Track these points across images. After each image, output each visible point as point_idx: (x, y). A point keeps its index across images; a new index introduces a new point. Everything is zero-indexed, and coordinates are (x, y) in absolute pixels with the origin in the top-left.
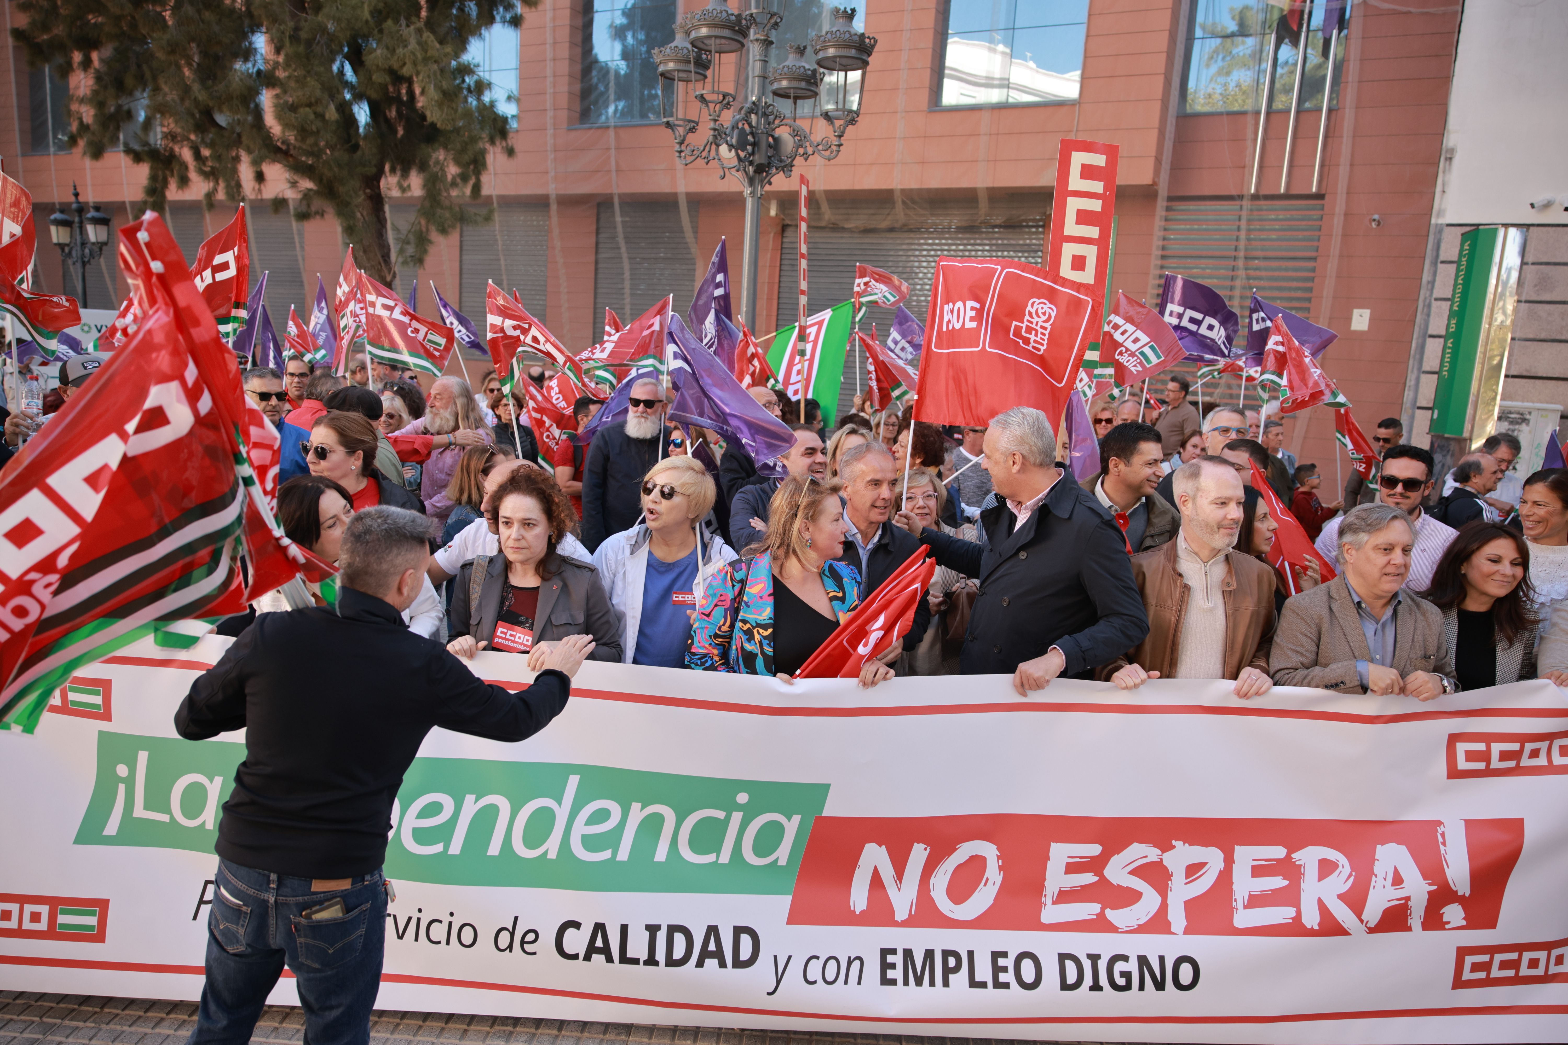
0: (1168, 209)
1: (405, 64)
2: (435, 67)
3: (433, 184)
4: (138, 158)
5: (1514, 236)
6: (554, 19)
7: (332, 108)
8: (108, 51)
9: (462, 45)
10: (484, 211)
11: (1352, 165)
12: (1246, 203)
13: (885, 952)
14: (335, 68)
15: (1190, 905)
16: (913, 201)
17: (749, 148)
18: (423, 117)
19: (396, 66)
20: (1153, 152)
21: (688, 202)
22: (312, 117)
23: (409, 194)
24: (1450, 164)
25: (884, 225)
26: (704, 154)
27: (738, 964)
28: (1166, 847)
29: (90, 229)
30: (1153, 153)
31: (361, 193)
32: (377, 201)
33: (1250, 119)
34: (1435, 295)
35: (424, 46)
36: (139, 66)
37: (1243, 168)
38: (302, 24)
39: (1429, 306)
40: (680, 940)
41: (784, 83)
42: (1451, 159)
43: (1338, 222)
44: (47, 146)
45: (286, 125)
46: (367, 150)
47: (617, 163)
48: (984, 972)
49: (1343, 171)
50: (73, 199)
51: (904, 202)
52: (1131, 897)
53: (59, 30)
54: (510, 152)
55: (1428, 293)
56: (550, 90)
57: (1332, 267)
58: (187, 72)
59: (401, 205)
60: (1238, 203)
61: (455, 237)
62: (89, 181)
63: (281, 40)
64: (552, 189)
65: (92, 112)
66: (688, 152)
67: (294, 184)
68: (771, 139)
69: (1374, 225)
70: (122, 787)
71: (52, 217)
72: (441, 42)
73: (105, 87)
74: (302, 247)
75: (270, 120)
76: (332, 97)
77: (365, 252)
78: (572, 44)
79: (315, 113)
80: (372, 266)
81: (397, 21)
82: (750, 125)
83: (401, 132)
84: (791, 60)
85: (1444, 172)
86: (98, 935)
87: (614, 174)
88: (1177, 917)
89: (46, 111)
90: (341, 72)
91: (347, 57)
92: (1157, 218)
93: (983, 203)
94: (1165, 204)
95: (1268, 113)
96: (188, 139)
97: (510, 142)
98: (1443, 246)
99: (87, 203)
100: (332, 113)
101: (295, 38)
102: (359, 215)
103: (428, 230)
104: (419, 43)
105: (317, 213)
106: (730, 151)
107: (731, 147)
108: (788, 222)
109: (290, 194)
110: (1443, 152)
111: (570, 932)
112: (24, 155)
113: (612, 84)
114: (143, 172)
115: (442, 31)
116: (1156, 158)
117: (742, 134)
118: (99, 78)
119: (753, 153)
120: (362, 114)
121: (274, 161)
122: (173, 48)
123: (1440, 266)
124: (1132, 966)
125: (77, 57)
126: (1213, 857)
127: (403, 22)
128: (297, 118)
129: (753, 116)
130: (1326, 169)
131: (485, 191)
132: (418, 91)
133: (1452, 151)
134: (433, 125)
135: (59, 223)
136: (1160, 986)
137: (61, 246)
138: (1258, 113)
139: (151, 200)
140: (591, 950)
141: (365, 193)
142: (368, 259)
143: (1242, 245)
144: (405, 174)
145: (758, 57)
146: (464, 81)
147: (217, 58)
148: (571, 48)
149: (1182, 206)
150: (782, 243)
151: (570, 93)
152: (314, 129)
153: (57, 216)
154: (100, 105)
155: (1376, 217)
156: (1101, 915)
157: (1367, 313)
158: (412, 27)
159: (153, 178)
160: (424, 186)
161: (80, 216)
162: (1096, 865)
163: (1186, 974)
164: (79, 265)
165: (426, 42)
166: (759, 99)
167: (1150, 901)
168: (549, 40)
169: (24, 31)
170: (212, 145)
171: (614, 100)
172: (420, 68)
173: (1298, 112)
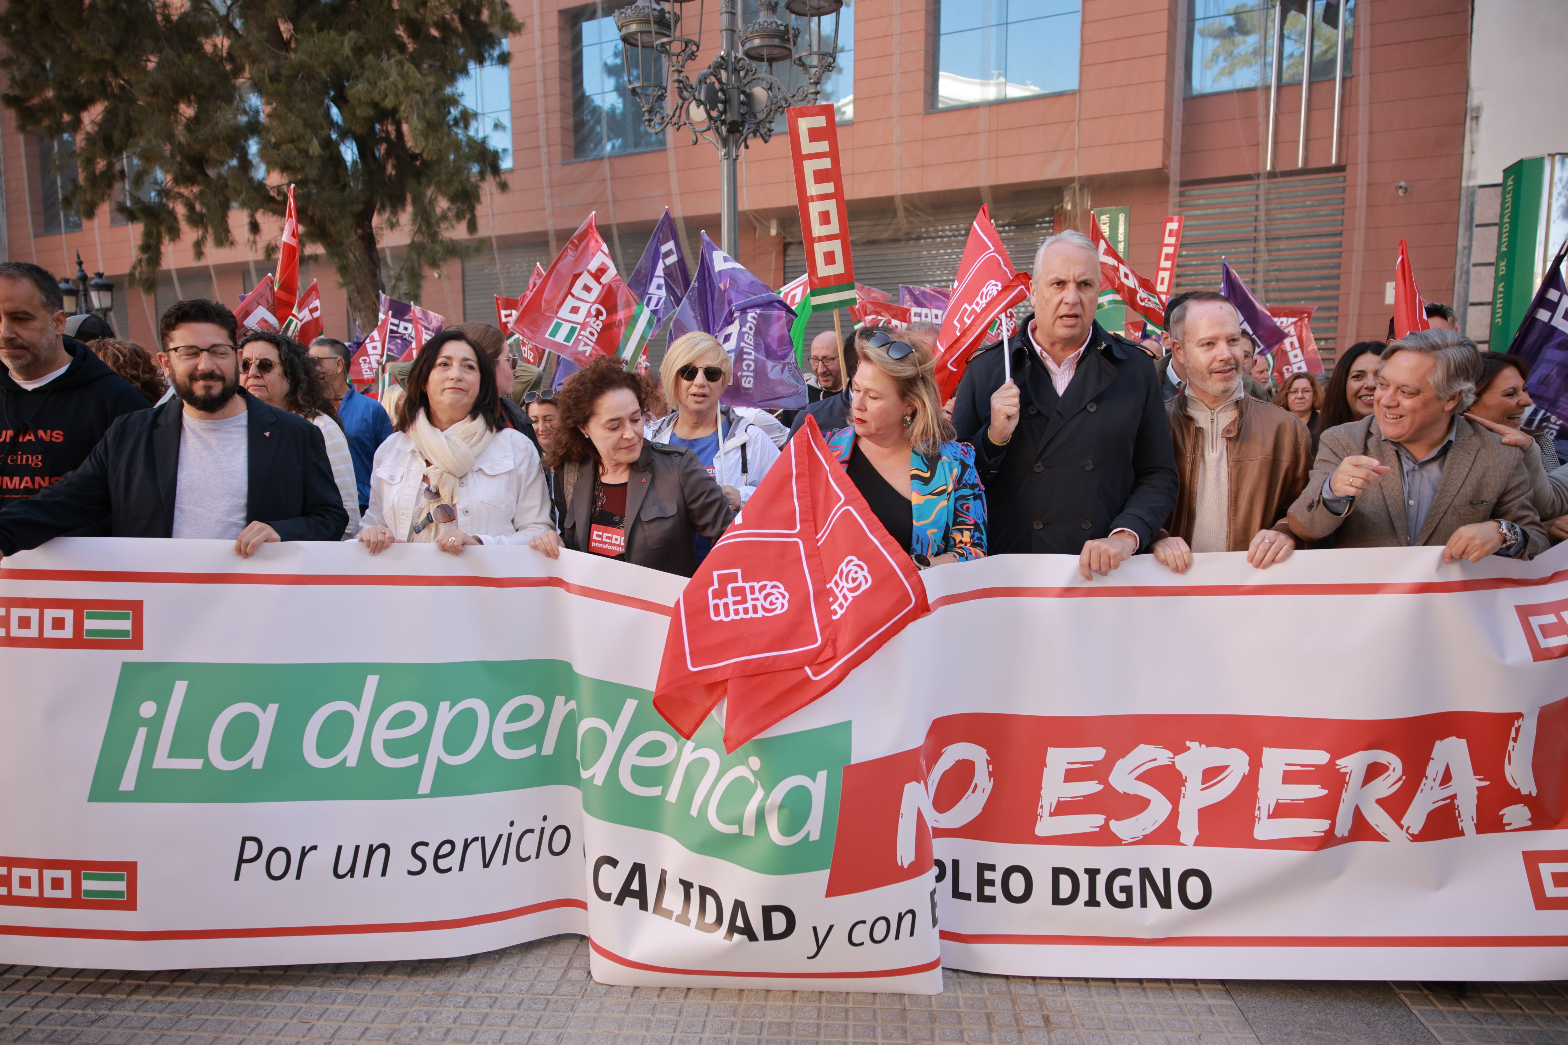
0: (1182, 194)
1: (386, 96)
2: (418, 96)
3: (425, 218)
6: (543, 56)
7: (315, 142)
9: (450, 79)
11: (1371, 133)
12: (1263, 182)
14: (320, 109)
16: (916, 207)
17: (720, 106)
18: (413, 154)
19: (377, 98)
20: (1160, 134)
22: (295, 153)
24: (1477, 123)
25: (886, 235)
26: (674, 120)
29: (94, 295)
30: (1161, 136)
31: (353, 233)
32: (368, 240)
33: (1260, 95)
34: (1473, 261)
35: (404, 76)
37: (1257, 145)
38: (282, 62)
39: (1468, 272)
41: (756, 43)
42: (1477, 118)
43: (1361, 193)
44: (59, 225)
45: (270, 165)
46: (356, 186)
47: (613, 194)
48: (968, 884)
49: (1362, 141)
50: (79, 271)
51: (906, 210)
53: (49, 94)
54: (503, 187)
55: (1465, 260)
56: (542, 126)
57: (1358, 239)
60: (1256, 182)
61: (454, 268)
63: (273, 95)
64: (550, 225)
66: (657, 120)
68: (742, 97)
69: (1401, 193)
72: (426, 74)
76: (316, 134)
77: (359, 293)
78: (562, 79)
79: (298, 149)
80: (367, 306)
81: (378, 56)
82: (719, 80)
83: (390, 170)
84: (763, 17)
85: (1471, 132)
87: (611, 204)
90: (328, 114)
91: (334, 100)
92: (1170, 205)
94: (1178, 189)
95: (1279, 87)
96: (181, 194)
97: (503, 177)
98: (1477, 209)
100: (315, 148)
102: (351, 255)
103: (420, 265)
104: (400, 75)
106: (698, 106)
107: (699, 103)
108: (789, 240)
110: (1469, 111)
112: (36, 236)
113: (606, 123)
114: (137, 231)
115: (427, 64)
116: (1164, 140)
117: (711, 92)
119: (724, 112)
120: (349, 152)
121: (268, 211)
123: (1475, 230)
124: (1134, 880)
125: (67, 118)
127: (384, 56)
128: (279, 155)
129: (723, 72)
130: (1345, 139)
132: (405, 128)
133: (1478, 109)
134: (421, 159)
136: (1164, 901)
138: (1268, 88)
139: (146, 256)
141: (356, 233)
142: (363, 300)
143: (1262, 227)
144: (395, 211)
145: (724, 10)
146: (449, 111)
149: (1195, 191)
150: (785, 262)
151: (563, 128)
152: (298, 165)
155: (1403, 184)
158: (393, 60)
159: (148, 234)
160: (416, 223)
161: (84, 284)
163: (1195, 889)
165: (407, 73)
166: (728, 54)
168: (539, 76)
171: (609, 139)
172: (401, 99)
173: (1310, 84)
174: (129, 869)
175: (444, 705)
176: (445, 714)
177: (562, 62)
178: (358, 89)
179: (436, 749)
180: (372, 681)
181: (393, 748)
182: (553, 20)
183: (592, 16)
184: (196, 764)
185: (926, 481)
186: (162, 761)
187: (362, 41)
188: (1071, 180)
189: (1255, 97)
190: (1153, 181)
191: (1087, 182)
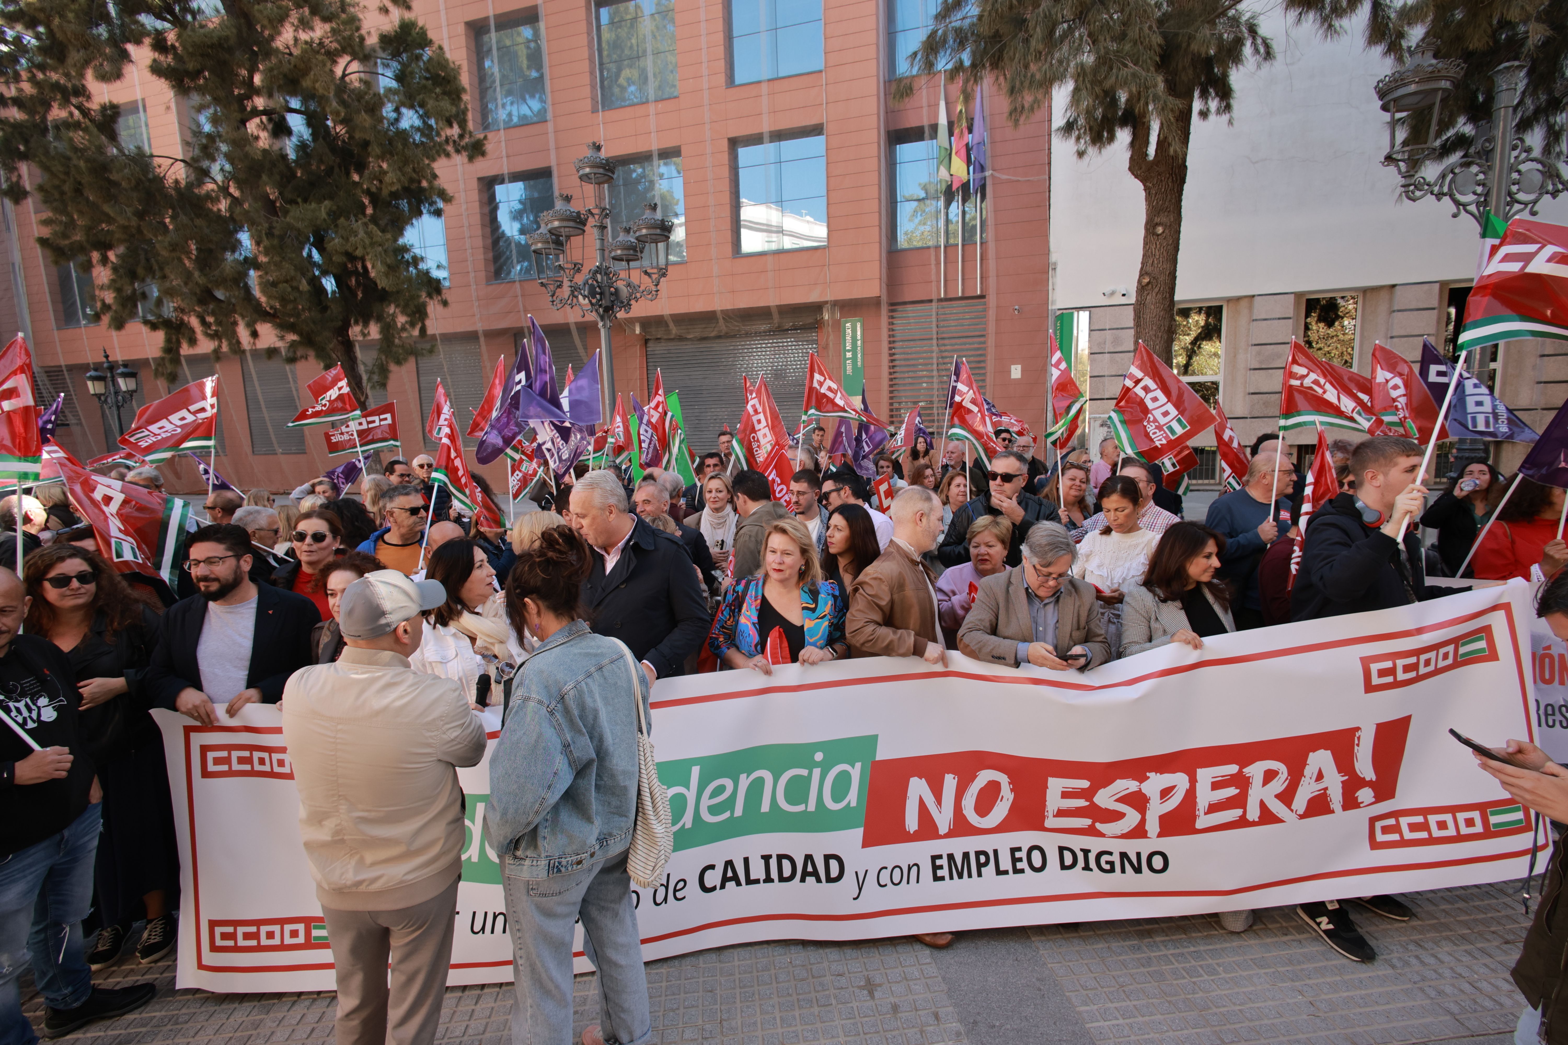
0: (889, 311)
1: (357, 248)
2: (380, 248)
3: (388, 329)
4: (154, 327)
5: (1084, 316)
6: (468, 210)
7: (304, 282)
8: (121, 250)
9: (400, 232)
10: (428, 346)
11: (997, 276)
12: (934, 305)
13: (934, 858)
14: (305, 254)
16: (730, 318)
17: (598, 296)
18: (376, 284)
19: (350, 250)
20: (877, 275)
21: (578, 329)
22: (289, 289)
23: (369, 338)
24: (1055, 272)
25: (713, 334)
26: (569, 302)
27: (830, 879)
29: (121, 381)
30: (877, 277)
31: (335, 341)
32: (348, 346)
33: (936, 252)
35: (369, 234)
36: (148, 260)
37: (935, 281)
38: (275, 224)
40: (786, 865)
41: (619, 252)
42: (1055, 269)
43: (993, 312)
44: (78, 321)
45: (270, 297)
46: (335, 310)
47: (524, 306)
48: (1005, 864)
49: (993, 280)
50: (104, 360)
51: (724, 319)
53: (78, 237)
54: (445, 303)
56: (470, 259)
57: (992, 340)
58: (187, 263)
59: (367, 346)
61: (411, 364)
62: (116, 345)
63: (260, 237)
64: (480, 327)
65: (113, 295)
66: (558, 301)
67: (282, 338)
68: (612, 290)
69: (1016, 313)
71: (88, 375)
72: (383, 231)
73: (121, 277)
74: (295, 382)
75: (257, 292)
76: (303, 275)
78: (483, 226)
79: (291, 287)
81: (348, 218)
82: (597, 281)
83: (360, 295)
84: (622, 237)
85: (1052, 277)
87: (522, 313)
89: (74, 295)
90: (310, 256)
91: (313, 245)
92: (883, 317)
93: (776, 316)
94: (887, 308)
95: (945, 247)
96: (195, 311)
97: (444, 297)
99: (117, 362)
100: (304, 286)
101: (270, 234)
104: (366, 233)
105: (302, 357)
106: (585, 299)
107: (585, 297)
109: (279, 344)
110: (1050, 265)
111: (708, 873)
112: (59, 329)
113: (514, 252)
114: (159, 337)
115: (382, 223)
116: (879, 280)
117: (592, 287)
118: (115, 269)
119: (601, 300)
120: (329, 284)
121: (265, 321)
122: (174, 247)
124: (1115, 858)
125: (95, 256)
127: (353, 219)
128: (278, 291)
129: (598, 275)
130: (984, 279)
131: (430, 331)
132: (369, 266)
133: (1055, 264)
134: (383, 289)
135: (94, 379)
136: (1138, 870)
137: (98, 396)
138: (940, 247)
140: (725, 880)
141: (339, 341)
144: (366, 324)
145: (596, 237)
146: (403, 257)
147: (211, 251)
148: (482, 229)
149: (900, 308)
150: (647, 350)
151: (485, 259)
152: (292, 298)
153: (92, 373)
154: (119, 290)
155: (1017, 307)
157: (1019, 367)
158: (361, 222)
159: (168, 340)
160: (381, 332)
161: (112, 372)
163: (1158, 862)
164: (114, 409)
165: (371, 232)
166: (601, 264)
168: (465, 224)
169: (48, 239)
170: (213, 314)
171: (518, 262)
172: (369, 250)
173: (963, 245)
177: (482, 215)
178: (335, 241)
182: (474, 184)
183: (502, 182)
185: (813, 610)
187: (334, 208)
188: (826, 302)
189: (932, 252)
190: (876, 302)
191: (835, 304)
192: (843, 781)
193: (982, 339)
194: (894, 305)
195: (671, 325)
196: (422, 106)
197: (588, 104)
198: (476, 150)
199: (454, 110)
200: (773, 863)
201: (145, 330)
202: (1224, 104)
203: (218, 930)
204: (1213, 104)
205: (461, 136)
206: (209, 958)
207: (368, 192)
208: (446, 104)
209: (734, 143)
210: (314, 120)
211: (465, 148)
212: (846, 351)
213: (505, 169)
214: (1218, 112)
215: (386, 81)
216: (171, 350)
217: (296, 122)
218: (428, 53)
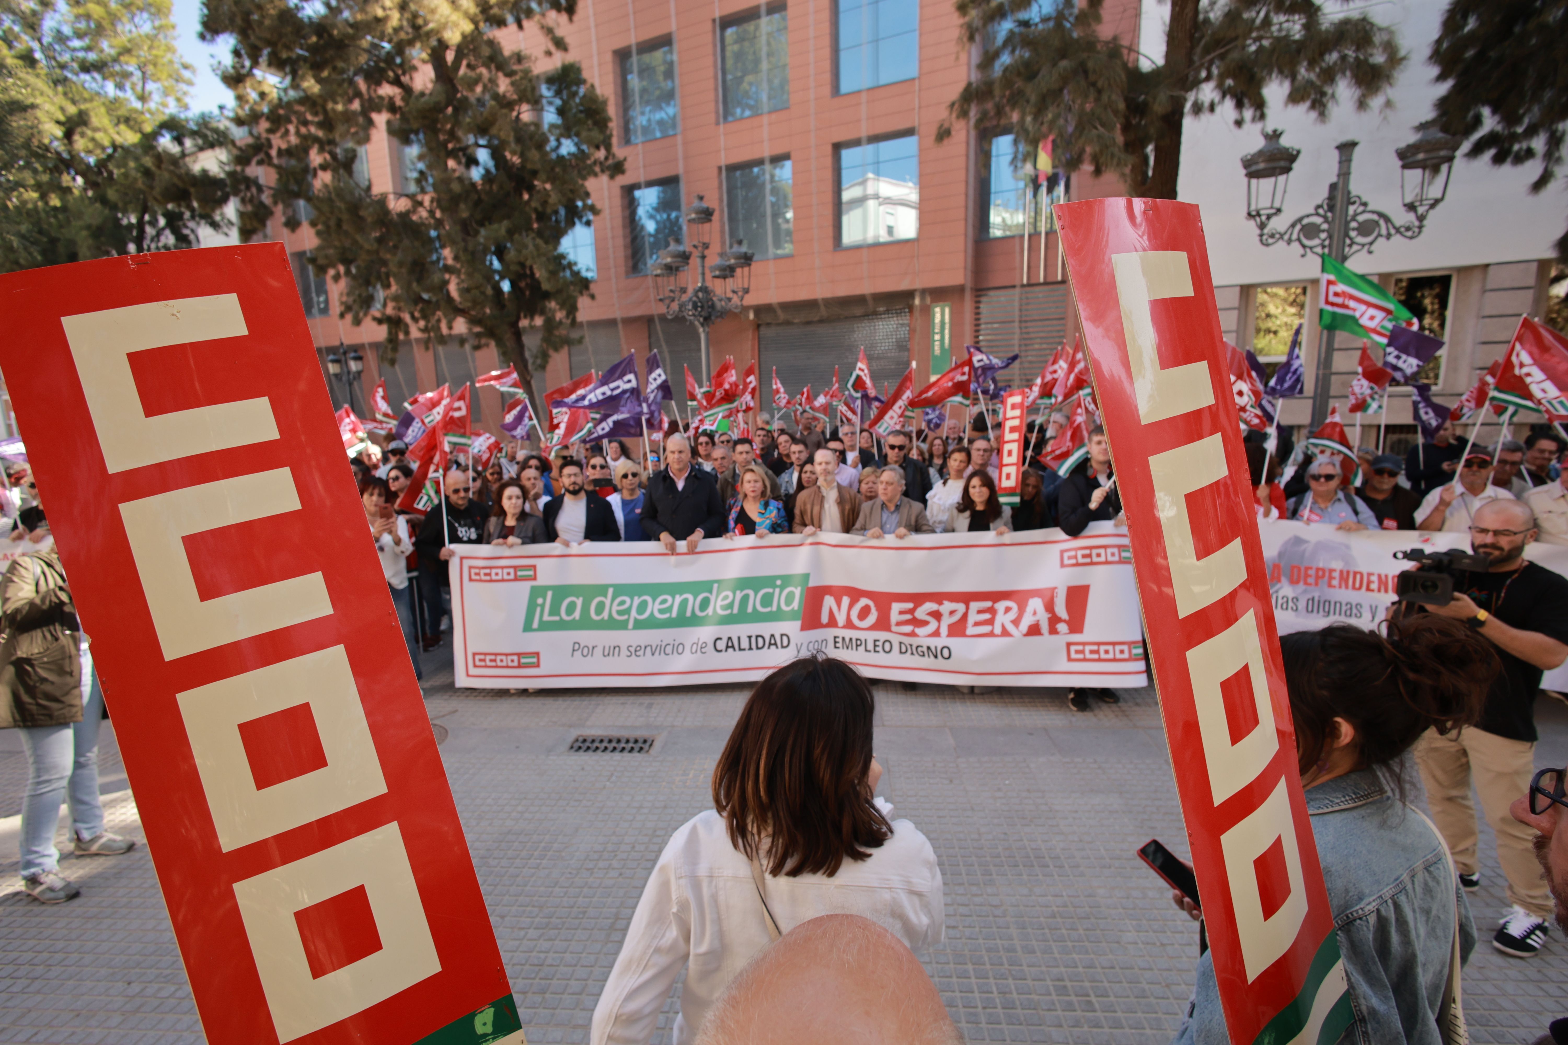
3: (549, 321)
4: (380, 321)
6: (611, 214)
10: (579, 333)
12: (1017, 291)
13: (835, 638)
15: (950, 627)
18: (540, 285)
19: (522, 259)
20: (962, 265)
23: (535, 328)
25: (816, 319)
27: (783, 647)
28: (940, 603)
29: (351, 363)
31: (509, 331)
32: (518, 334)
35: (537, 247)
37: (1015, 269)
38: (468, 243)
40: (760, 640)
45: (463, 298)
46: (510, 307)
48: (870, 646)
52: (925, 623)
54: (593, 297)
60: (1016, 289)
61: (565, 352)
63: (457, 250)
64: (618, 314)
67: (470, 329)
70: (539, 609)
71: (329, 358)
72: (546, 242)
75: (455, 296)
78: (624, 227)
81: (521, 236)
83: (528, 293)
86: (537, 665)
88: (944, 631)
90: (492, 265)
91: (494, 253)
93: (871, 302)
95: (1030, 236)
96: (408, 309)
97: (591, 292)
99: (349, 347)
100: (489, 291)
101: (465, 249)
102: (508, 343)
103: (547, 349)
104: (534, 245)
105: (484, 345)
108: (760, 322)
109: (468, 333)
111: (718, 642)
114: (384, 330)
115: (545, 235)
116: (964, 268)
120: (506, 286)
121: (459, 315)
124: (925, 649)
126: (961, 607)
127: (524, 234)
131: (579, 321)
132: (536, 271)
134: (546, 288)
135: (333, 360)
136: (936, 657)
137: (335, 375)
138: (1023, 236)
140: (727, 647)
141: (511, 330)
143: (1017, 314)
144: (532, 317)
146: (561, 262)
148: (623, 230)
149: (984, 293)
151: (625, 256)
152: (479, 299)
153: (331, 356)
156: (913, 631)
159: (390, 332)
160: (544, 324)
161: (345, 356)
162: (911, 611)
163: (946, 653)
164: (346, 385)
167: (933, 625)
168: (610, 225)
170: (422, 311)
172: (536, 259)
173: (1046, 234)
174: (537, 654)
175: (636, 598)
176: (637, 601)
177: (624, 218)
178: (511, 254)
179: (634, 613)
180: (611, 591)
181: (620, 613)
182: (617, 193)
183: (641, 188)
184: (557, 618)
186: (546, 618)
187: (511, 226)
189: (1017, 241)
190: (960, 290)
191: (924, 292)
192: (790, 596)
193: (1062, 322)
194: (980, 291)
195: (779, 312)
196: (577, 135)
197: (712, 118)
198: (617, 169)
199: (601, 137)
200: (753, 640)
201: (374, 325)
202: (1258, 114)
203: (477, 657)
204: (1248, 114)
205: (606, 158)
206: (473, 671)
207: (536, 210)
208: (596, 135)
209: (837, 147)
210: (496, 154)
211: (608, 168)
212: (934, 333)
213: (642, 179)
214: (1253, 120)
215: (550, 117)
216: (392, 340)
217: (483, 155)
218: (582, 90)
